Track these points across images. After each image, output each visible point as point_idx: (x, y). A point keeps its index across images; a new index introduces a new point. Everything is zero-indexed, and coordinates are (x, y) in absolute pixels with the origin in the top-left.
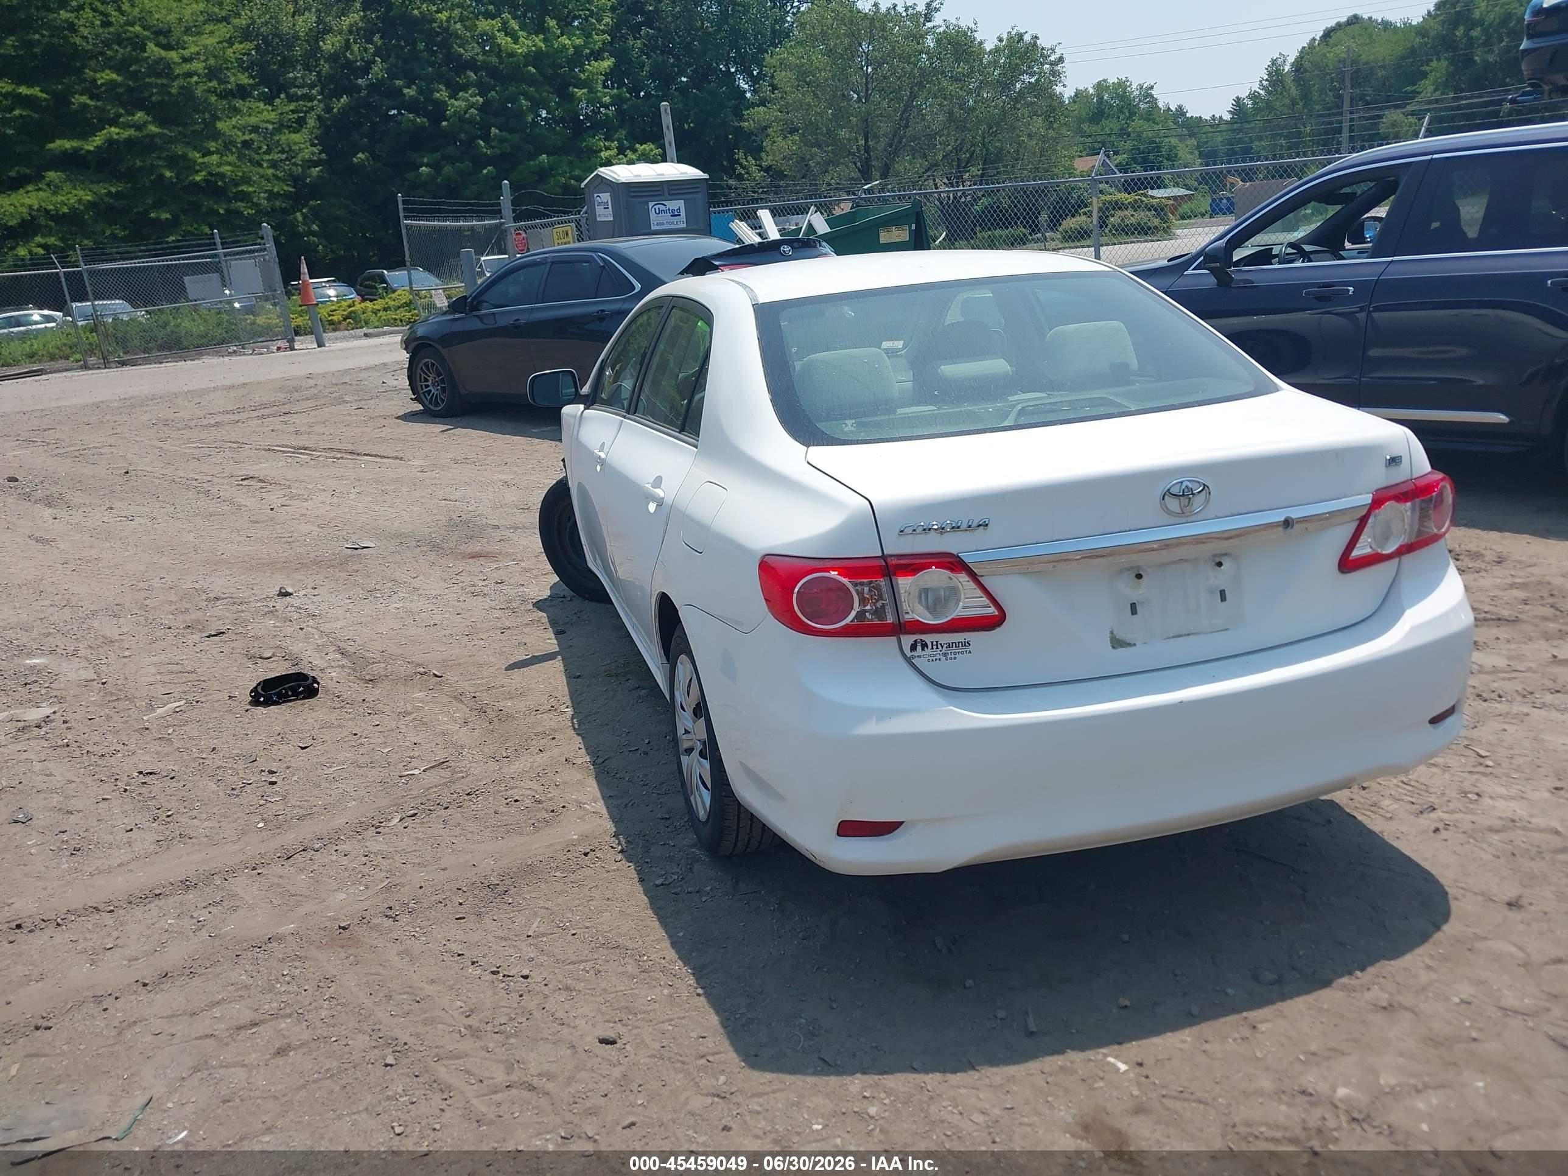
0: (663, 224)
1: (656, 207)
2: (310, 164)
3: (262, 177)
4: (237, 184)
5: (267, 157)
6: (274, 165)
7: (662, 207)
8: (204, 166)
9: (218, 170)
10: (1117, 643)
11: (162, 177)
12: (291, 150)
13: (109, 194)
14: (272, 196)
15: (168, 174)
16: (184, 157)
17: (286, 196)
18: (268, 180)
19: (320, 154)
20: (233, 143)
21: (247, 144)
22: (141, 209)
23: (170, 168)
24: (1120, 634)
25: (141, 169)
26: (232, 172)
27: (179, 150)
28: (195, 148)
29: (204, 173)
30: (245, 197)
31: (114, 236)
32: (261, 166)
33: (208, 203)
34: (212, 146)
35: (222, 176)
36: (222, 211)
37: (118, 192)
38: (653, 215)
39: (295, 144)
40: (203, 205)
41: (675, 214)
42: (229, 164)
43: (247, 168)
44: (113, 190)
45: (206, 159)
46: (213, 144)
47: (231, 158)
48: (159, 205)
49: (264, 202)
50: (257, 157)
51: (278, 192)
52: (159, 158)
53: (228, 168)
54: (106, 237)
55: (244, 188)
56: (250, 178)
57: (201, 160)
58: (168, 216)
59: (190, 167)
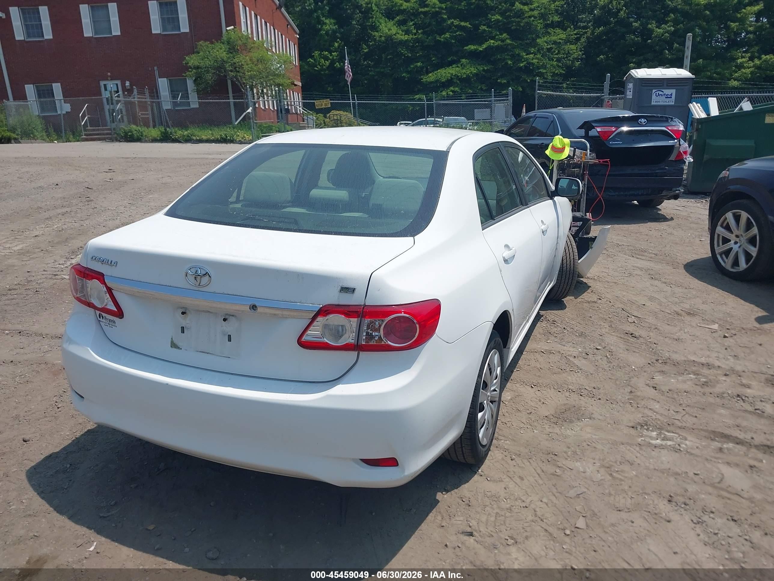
0: (659, 102)
1: (657, 92)
2: (577, 59)
3: (552, 65)
4: (538, 68)
5: (556, 56)
6: (559, 60)
7: (660, 93)
8: (527, 59)
9: (532, 61)
10: (174, 345)
11: (507, 63)
12: (569, 53)
13: (484, 70)
14: (554, 75)
15: (510, 62)
16: (519, 55)
17: (561, 75)
18: (554, 67)
19: (582, 55)
20: (543, 49)
21: (549, 50)
22: (495, 78)
23: (511, 60)
24: (175, 341)
25: (499, 59)
26: (538, 62)
27: (517, 51)
28: (525, 51)
29: (525, 63)
30: (541, 75)
31: (481, 89)
32: (553, 60)
33: (524, 77)
34: (532, 50)
35: (533, 64)
36: (529, 81)
37: (487, 69)
38: (654, 97)
39: (572, 50)
40: (521, 77)
41: (669, 97)
42: (537, 58)
43: (546, 61)
44: (486, 68)
45: (528, 56)
46: (533, 49)
47: (539, 56)
48: (502, 77)
49: (550, 78)
50: (552, 56)
51: (557, 73)
52: (508, 55)
53: (536, 61)
54: (478, 89)
55: (541, 70)
56: (546, 66)
57: (525, 57)
58: (505, 81)
59: (519, 59)
